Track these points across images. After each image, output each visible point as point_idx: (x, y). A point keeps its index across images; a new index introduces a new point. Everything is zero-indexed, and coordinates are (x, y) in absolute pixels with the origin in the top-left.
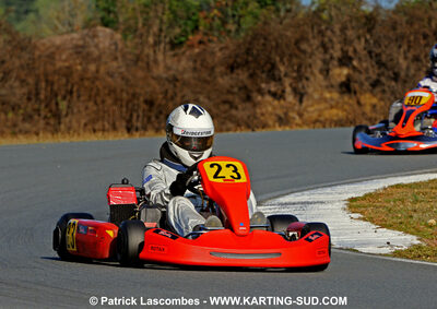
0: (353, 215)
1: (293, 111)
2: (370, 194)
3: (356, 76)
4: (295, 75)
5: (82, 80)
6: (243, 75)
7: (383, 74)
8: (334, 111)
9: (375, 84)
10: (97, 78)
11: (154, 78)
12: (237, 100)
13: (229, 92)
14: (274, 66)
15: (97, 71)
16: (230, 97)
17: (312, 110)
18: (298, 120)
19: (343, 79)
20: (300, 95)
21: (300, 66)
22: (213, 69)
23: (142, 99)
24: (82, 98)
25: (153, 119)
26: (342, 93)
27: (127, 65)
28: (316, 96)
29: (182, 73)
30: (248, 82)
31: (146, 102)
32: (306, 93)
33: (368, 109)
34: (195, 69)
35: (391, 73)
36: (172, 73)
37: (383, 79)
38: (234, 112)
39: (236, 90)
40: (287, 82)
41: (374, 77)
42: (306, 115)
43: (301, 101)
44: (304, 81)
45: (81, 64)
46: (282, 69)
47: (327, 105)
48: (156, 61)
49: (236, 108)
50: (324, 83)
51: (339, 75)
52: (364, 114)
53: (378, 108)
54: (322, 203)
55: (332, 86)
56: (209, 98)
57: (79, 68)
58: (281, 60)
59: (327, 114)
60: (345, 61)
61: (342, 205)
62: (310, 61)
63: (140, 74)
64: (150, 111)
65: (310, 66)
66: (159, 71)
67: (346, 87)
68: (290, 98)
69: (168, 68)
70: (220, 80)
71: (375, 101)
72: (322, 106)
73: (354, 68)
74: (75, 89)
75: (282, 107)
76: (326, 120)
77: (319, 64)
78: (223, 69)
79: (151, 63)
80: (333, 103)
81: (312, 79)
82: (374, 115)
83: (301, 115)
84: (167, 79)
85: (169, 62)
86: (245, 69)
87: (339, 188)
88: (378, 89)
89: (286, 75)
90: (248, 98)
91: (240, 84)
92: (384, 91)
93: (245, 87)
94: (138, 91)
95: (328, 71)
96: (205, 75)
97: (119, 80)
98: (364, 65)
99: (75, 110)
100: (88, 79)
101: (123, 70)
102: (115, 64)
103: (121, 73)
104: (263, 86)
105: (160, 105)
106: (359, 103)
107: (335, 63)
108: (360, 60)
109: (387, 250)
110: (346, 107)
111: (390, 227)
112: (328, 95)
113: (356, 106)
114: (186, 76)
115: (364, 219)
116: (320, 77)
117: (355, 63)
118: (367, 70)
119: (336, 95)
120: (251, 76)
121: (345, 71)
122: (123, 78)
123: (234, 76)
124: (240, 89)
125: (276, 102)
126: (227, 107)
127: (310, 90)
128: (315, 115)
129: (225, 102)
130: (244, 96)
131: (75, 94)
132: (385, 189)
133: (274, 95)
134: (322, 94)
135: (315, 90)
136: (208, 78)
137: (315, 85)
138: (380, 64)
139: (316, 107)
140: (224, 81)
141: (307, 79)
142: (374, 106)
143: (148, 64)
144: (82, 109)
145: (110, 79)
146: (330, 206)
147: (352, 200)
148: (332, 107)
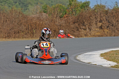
0: (102, 58)
1: (88, 33)
2: (106, 53)
3: (103, 25)
4: (89, 24)
5: (39, 25)
6: (77, 25)
7: (110, 25)
8: (98, 33)
9: (108, 27)
10: (42, 25)
11: (56, 25)
12: (75, 30)
13: (73, 28)
14: (84, 22)
15: (42, 23)
16: (73, 30)
17: (93, 33)
18: (89, 35)
19: (100, 26)
20: (90, 29)
21: (90, 23)
22: (70, 23)
23: (53, 30)
24: (39, 30)
25: (55, 34)
26: (100, 29)
27: (50, 22)
28: (94, 30)
29: (62, 24)
30: (78, 26)
31: (54, 31)
32: (91, 29)
33: (106, 33)
34: (65, 23)
35: (111, 24)
36: (60, 24)
37: (110, 26)
38: (74, 33)
39: (75, 28)
40: (87, 26)
41: (107, 25)
42: (91, 34)
43: (90, 31)
44: (91, 26)
45: (39, 22)
46: (86, 23)
47: (96, 32)
48: (56, 21)
49: (75, 32)
50: (96, 27)
51: (99, 25)
52: (105, 34)
53: (108, 32)
54: (94, 55)
55: (98, 27)
56: (68, 30)
57: (38, 22)
58: (86, 21)
59: (96, 34)
60: (101, 21)
61: (99, 55)
62: (92, 21)
63: (53, 24)
64: (55, 33)
65: (92, 22)
66: (57, 23)
67: (101, 27)
68: (88, 30)
69: (59, 23)
70: (71, 26)
71: (108, 31)
72: (95, 32)
73: (103, 23)
74: (37, 27)
75: (86, 32)
76: (96, 35)
77: (95, 22)
78: (72, 23)
79: (55, 22)
80: (98, 31)
81: (93, 26)
82: (107, 34)
83: (90, 34)
84: (59, 25)
85: (59, 21)
86: (77, 23)
87: (98, 51)
88: (108, 28)
89: (87, 25)
90: (78, 30)
91: (76, 27)
92: (110, 29)
93: (77, 27)
94: (52, 28)
95: (97, 24)
96: (68, 24)
97: (47, 25)
98: (105, 22)
99: (37, 32)
100: (40, 25)
101: (48, 23)
102: (47, 22)
103: (48, 24)
104: (81, 27)
105: (57, 31)
106: (104, 31)
107: (98, 22)
108: (104, 21)
109: (109, 66)
110: (101, 32)
111: (110, 60)
112: (97, 29)
113: (103, 32)
114: (63, 25)
115: (104, 59)
116: (95, 25)
117: (103, 22)
118: (106, 24)
119: (98, 29)
120: (79, 25)
121: (101, 24)
122: (48, 25)
123: (75, 25)
124: (76, 28)
125: (84, 31)
126: (73, 32)
127: (92, 28)
128: (93, 34)
129: (72, 31)
130: (77, 29)
131: (37, 29)
132: (109, 52)
133: (84, 29)
134: (95, 29)
135: (94, 28)
136: (69, 25)
137: (94, 27)
138: (109, 22)
139: (94, 32)
140: (72, 26)
141: (92, 25)
142: (107, 32)
143: (54, 22)
144: (39, 32)
145: (45, 25)
146: (96, 56)
147: (101, 54)
148: (97, 32)
